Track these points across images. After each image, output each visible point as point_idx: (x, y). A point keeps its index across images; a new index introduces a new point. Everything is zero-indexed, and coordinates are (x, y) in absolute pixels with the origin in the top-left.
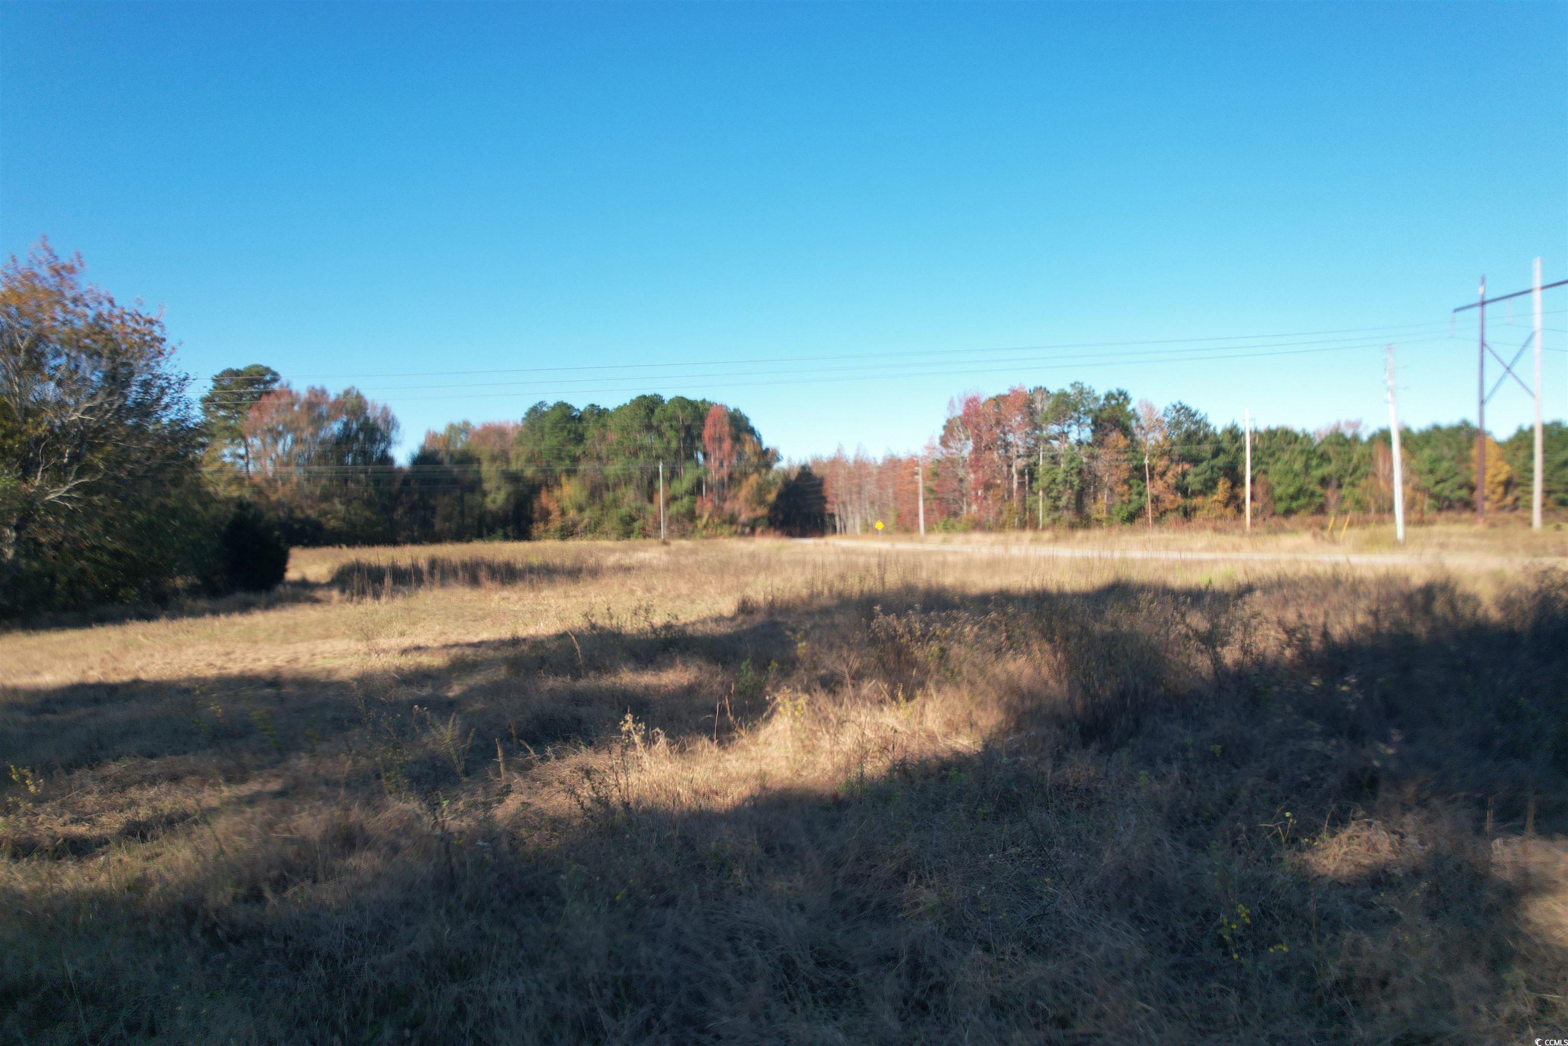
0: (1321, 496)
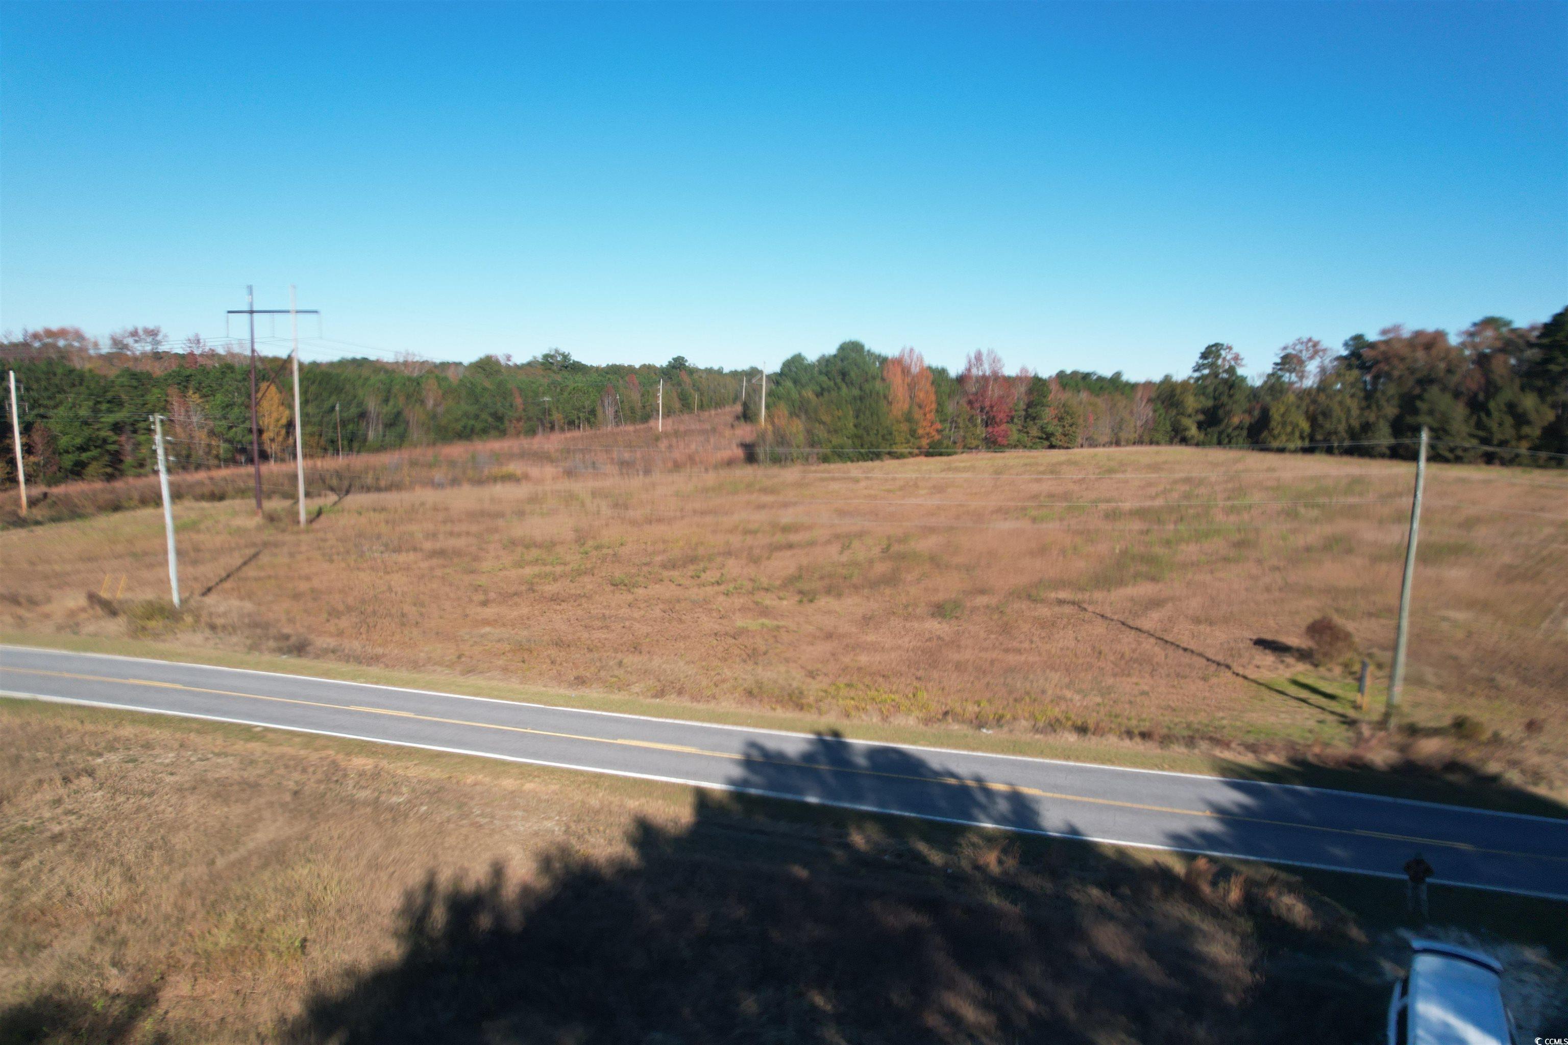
0: (114, 443)
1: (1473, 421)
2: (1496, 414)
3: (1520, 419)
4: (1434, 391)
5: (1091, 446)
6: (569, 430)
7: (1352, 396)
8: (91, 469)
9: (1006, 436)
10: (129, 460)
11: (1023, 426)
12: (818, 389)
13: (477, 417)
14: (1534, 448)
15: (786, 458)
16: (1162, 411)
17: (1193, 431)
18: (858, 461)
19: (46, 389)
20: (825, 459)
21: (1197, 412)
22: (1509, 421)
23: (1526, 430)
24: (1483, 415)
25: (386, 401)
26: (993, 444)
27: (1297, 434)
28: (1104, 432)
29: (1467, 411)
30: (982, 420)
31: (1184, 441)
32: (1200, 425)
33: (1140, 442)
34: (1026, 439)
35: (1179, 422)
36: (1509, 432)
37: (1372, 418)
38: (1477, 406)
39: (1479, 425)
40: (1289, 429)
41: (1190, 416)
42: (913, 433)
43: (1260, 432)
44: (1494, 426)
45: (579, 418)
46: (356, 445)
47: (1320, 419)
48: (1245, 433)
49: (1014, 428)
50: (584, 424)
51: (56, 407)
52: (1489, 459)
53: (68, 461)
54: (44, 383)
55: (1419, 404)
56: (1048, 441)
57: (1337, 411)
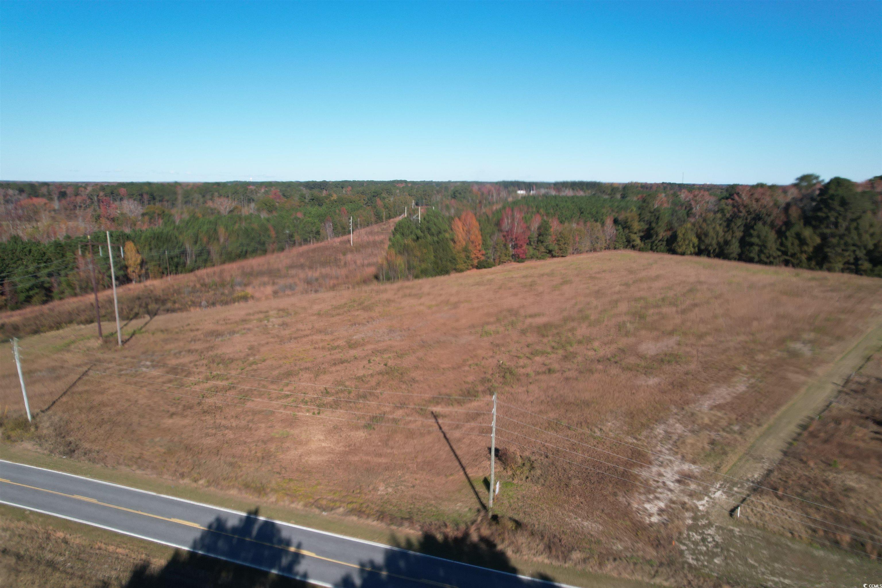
0: (48, 283)
1: (778, 243)
2: (790, 239)
3: (802, 242)
4: (760, 224)
5: (578, 253)
6: (304, 244)
7: (720, 225)
8: (35, 299)
9: (525, 253)
10: (56, 291)
11: (536, 246)
12: (415, 238)
13: (248, 245)
14: (809, 259)
15: (394, 278)
16: (621, 230)
17: (638, 241)
18: (435, 276)
19: (12, 259)
20: (417, 277)
21: (639, 231)
22: (796, 242)
23: (805, 248)
24: (784, 239)
25: (196, 243)
26: (518, 258)
27: (691, 245)
28: (587, 244)
29: (776, 236)
30: (512, 245)
31: (633, 247)
32: (642, 238)
33: (608, 248)
34: (538, 253)
35: (630, 236)
36: (797, 249)
37: (729, 238)
38: (781, 234)
39: (782, 244)
40: (687, 242)
41: (636, 233)
42: (468, 257)
43: (673, 243)
44: (789, 244)
45: (310, 237)
46: (180, 269)
47: (703, 237)
48: (665, 243)
49: (531, 248)
50: (313, 240)
51: (17, 268)
52: (787, 263)
53: (22, 297)
54: (11, 256)
55: (752, 231)
56: (551, 253)
57: (711, 233)
